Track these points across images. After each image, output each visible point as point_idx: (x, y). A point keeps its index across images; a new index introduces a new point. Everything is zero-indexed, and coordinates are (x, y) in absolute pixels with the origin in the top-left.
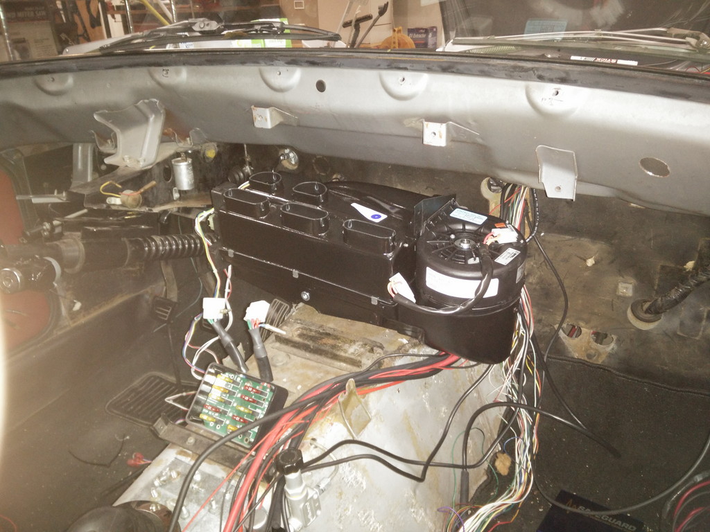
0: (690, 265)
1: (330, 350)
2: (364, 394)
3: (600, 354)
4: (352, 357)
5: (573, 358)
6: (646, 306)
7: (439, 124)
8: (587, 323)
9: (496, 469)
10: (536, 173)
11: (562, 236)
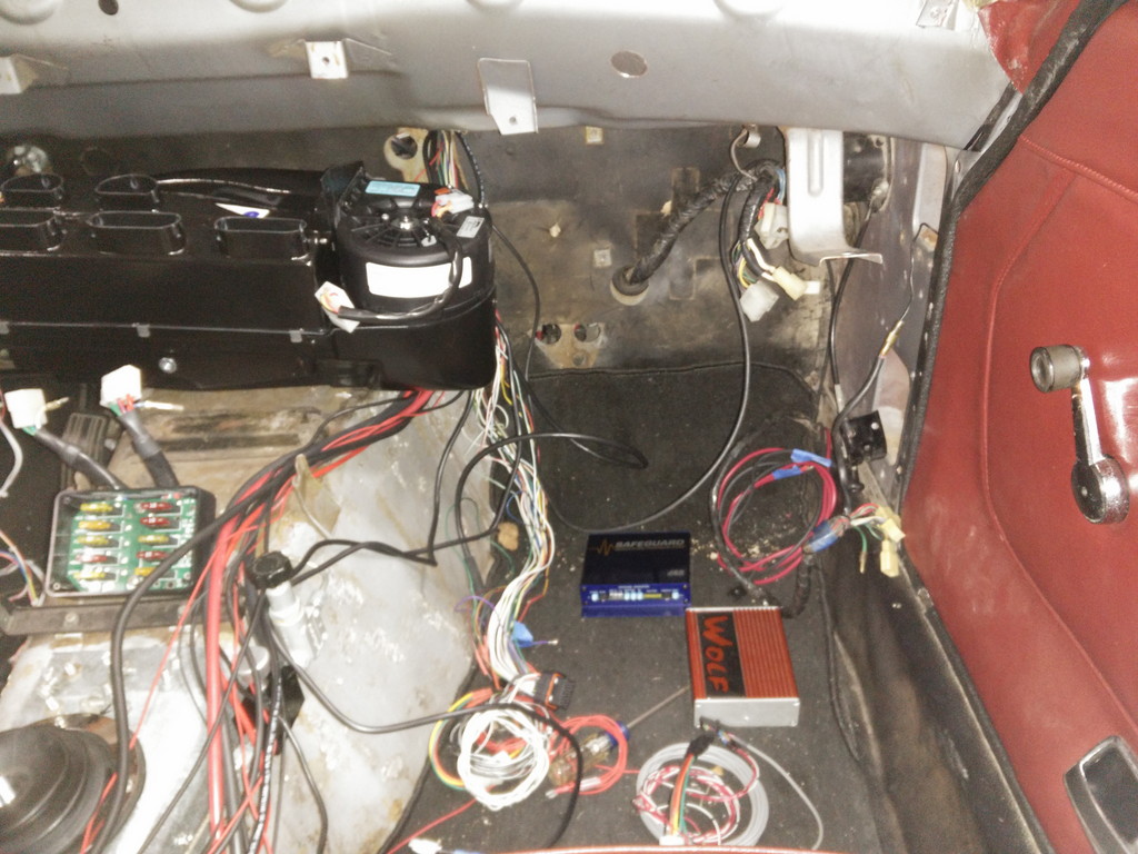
0: (667, 207)
1: (241, 435)
2: (320, 476)
3: (588, 356)
4: (281, 432)
5: (558, 370)
6: (629, 275)
7: (331, 44)
8: (566, 317)
9: (501, 545)
10: (480, 107)
11: (512, 204)
